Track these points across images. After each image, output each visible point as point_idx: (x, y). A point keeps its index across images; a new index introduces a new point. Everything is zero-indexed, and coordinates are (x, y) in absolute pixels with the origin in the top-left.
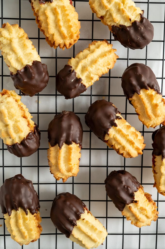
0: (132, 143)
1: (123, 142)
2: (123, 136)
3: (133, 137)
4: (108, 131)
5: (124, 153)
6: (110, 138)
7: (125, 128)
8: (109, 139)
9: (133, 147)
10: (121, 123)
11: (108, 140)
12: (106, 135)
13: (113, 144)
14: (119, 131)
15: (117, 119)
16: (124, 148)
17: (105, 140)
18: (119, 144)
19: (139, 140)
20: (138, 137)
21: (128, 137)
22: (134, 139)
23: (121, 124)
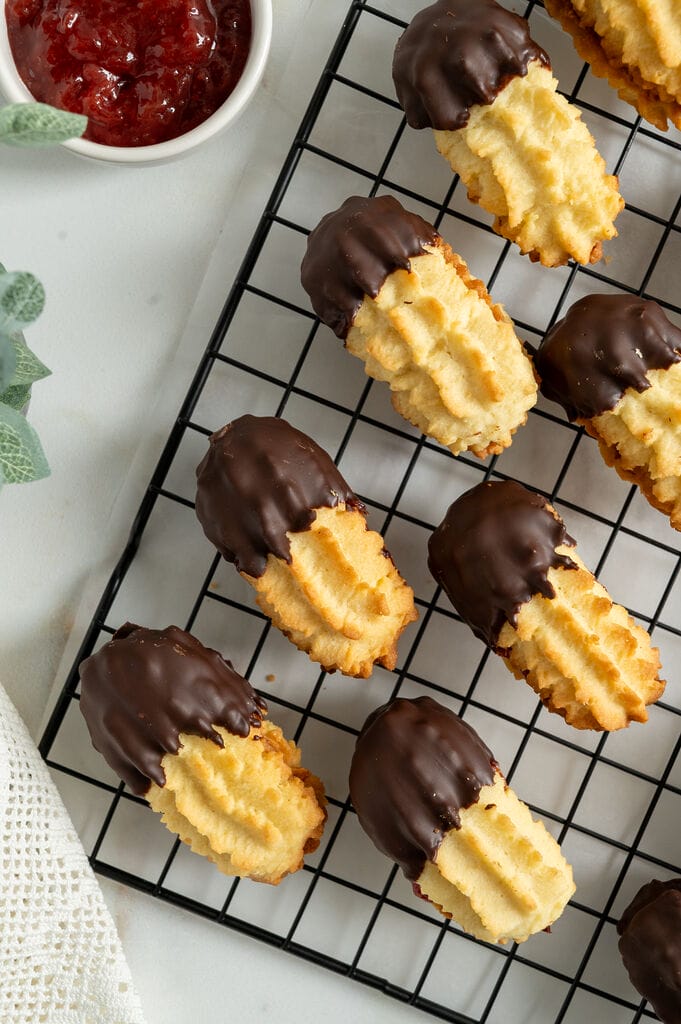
0: (604, 672)
1: (571, 663)
2: (575, 639)
3: (616, 646)
4: (517, 612)
5: (569, 706)
6: (520, 639)
7: (587, 604)
8: (515, 645)
9: (611, 688)
10: (573, 588)
11: (510, 649)
12: (506, 628)
13: (530, 667)
14: (560, 620)
15: (556, 568)
16: (571, 687)
17: (500, 648)
18: (556, 670)
19: (641, 662)
20: (637, 650)
21: (593, 648)
22: (620, 655)
23: (572, 592)
